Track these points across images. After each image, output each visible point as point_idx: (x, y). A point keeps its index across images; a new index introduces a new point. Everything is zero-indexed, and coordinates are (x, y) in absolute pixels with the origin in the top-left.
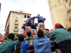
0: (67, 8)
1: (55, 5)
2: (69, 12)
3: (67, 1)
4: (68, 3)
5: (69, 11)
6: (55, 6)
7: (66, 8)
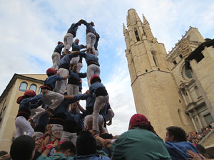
0: (176, 79)
1: (147, 71)
2: (183, 90)
3: (175, 63)
4: (179, 67)
5: (182, 87)
6: (145, 72)
7: (174, 79)
